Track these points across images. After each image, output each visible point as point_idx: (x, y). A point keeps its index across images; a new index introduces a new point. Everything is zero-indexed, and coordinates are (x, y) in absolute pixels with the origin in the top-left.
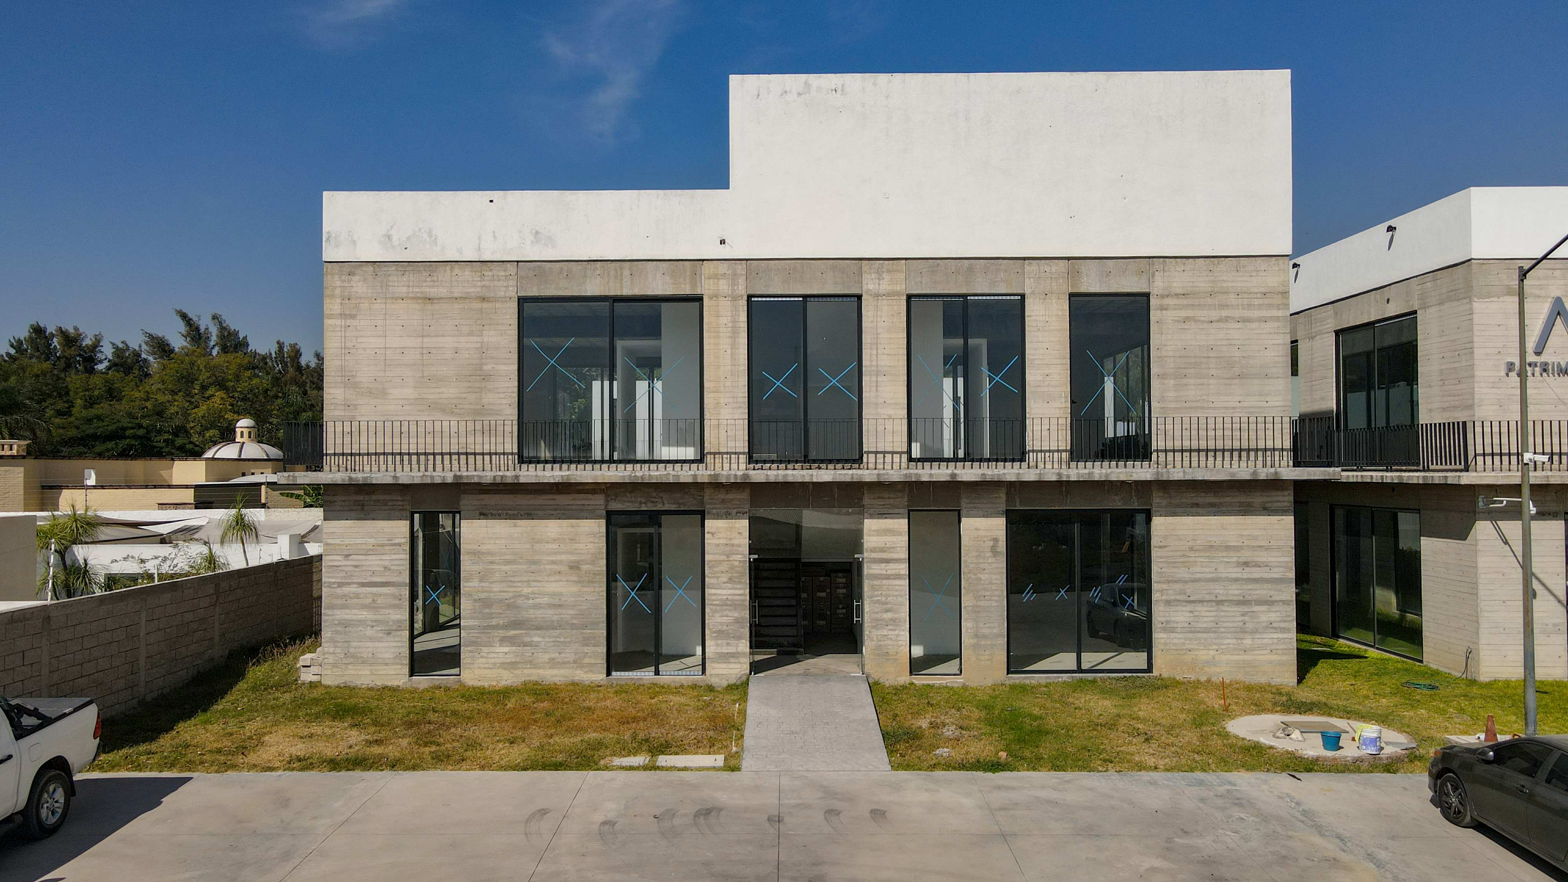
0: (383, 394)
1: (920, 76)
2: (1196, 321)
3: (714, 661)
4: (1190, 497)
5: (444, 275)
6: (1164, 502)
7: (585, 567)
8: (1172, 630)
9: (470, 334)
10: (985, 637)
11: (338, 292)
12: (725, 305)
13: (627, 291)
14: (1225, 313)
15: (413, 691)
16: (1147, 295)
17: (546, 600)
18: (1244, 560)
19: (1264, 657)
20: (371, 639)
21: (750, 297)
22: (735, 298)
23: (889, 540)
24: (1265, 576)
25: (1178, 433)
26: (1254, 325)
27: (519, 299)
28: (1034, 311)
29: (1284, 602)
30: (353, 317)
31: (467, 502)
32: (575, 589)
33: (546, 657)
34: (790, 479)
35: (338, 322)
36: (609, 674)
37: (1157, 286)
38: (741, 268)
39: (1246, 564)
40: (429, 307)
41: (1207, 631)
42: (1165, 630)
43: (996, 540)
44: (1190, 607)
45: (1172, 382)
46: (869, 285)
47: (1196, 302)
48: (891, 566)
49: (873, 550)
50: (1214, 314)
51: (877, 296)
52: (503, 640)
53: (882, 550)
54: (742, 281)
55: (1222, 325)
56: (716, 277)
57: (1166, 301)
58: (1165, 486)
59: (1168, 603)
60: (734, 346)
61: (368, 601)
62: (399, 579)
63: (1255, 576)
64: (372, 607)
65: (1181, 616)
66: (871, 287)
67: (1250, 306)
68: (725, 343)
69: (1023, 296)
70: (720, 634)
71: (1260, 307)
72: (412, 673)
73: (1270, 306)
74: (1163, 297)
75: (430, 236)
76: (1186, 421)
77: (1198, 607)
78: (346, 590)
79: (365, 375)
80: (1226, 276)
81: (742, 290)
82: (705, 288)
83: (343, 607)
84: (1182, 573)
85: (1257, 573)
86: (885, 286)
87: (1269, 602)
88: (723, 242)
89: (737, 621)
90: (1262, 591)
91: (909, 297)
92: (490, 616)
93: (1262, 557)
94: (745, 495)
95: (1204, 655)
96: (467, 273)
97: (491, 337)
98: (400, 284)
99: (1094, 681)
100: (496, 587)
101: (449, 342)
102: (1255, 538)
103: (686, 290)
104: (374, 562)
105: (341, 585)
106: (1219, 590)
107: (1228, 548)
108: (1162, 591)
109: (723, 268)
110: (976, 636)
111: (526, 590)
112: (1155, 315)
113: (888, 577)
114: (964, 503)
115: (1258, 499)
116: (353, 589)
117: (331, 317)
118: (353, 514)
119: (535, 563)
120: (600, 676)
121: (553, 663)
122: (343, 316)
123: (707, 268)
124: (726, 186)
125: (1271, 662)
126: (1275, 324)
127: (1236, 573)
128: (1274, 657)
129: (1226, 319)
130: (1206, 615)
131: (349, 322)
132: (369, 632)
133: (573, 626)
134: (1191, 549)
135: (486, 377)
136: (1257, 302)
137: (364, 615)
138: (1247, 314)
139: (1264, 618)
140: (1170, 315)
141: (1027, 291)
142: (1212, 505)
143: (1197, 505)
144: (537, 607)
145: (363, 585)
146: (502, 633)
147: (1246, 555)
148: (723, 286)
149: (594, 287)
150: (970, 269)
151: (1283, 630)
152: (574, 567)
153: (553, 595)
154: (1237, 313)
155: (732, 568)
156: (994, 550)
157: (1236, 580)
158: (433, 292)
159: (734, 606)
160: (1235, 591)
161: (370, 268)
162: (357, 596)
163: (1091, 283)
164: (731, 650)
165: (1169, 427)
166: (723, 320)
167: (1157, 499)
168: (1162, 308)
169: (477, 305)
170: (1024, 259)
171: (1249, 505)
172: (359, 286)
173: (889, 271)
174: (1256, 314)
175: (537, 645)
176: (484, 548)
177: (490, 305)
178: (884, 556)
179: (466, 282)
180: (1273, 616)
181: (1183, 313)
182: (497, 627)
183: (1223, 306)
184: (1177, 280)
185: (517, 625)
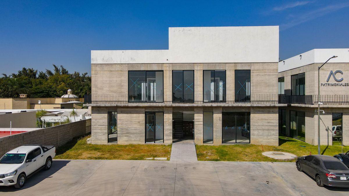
0: (102, 89)
1: (206, 27)
2: (260, 75)
3: (165, 140)
4: (258, 109)
5: (114, 66)
6: (253, 110)
7: (141, 122)
8: (254, 135)
9: (119, 78)
10: (218, 136)
11: (94, 70)
12: (168, 72)
13: (149, 70)
14: (265, 74)
15: (109, 145)
16: (250, 70)
17: (133, 128)
18: (268, 122)
19: (272, 140)
20: (100, 136)
21: (173, 70)
22: (170, 71)
23: (199, 117)
24: (272, 125)
25: (255, 97)
26: (271, 76)
27: (128, 71)
28: (228, 73)
29: (276, 130)
30: (97, 74)
31: (119, 110)
32: (139, 126)
33: (133, 139)
34: (180, 106)
35: (94, 75)
36: (145, 143)
37: (252, 68)
38: (171, 65)
39: (269, 122)
40: (111, 72)
41: (261, 135)
42: (253, 135)
43: (220, 118)
44: (258, 131)
45: (255, 87)
46: (196, 68)
47: (260, 71)
48: (200, 122)
49: (196, 119)
50: (263, 74)
51: (197, 70)
52: (125, 136)
53: (198, 119)
54: (171, 67)
55: (265, 76)
56: (166, 67)
58: (253, 107)
59: (253, 130)
60: (169, 80)
61: (100, 128)
62: (106, 124)
63: (271, 125)
64: (101, 130)
65: (256, 132)
66: (196, 69)
67: (270, 72)
68: (168, 79)
69: (226, 70)
70: (167, 135)
71: (272, 72)
72: (108, 142)
73: (274, 72)
74: (253, 70)
75: (111, 58)
76: (257, 95)
77: (259, 131)
78: (96, 126)
79: (99, 86)
80: (266, 66)
81: (171, 69)
82: (164, 69)
83: (95, 129)
84: (256, 124)
85: (271, 124)
86: (199, 68)
87: (273, 130)
88: (167, 60)
89: (170, 133)
90: (272, 128)
91: (203, 71)
92: (123, 132)
93: (272, 121)
94: (172, 109)
95: (260, 140)
96: (118, 66)
97: (123, 78)
98: (106, 68)
99: (239, 145)
100: (124, 126)
101: (115, 79)
102: (271, 117)
103: (160, 69)
104: (101, 121)
105: (95, 125)
106: (264, 127)
107: (265, 119)
108: (252, 128)
109: (167, 65)
110: (216, 136)
111: (130, 127)
112: (251, 74)
113: (199, 125)
114: (214, 110)
115: (271, 110)
116: (97, 126)
117: (93, 74)
118: (97, 112)
119: (132, 121)
120: (144, 143)
121: (135, 141)
122: (95, 74)
123: (165, 65)
124: (168, 49)
125: (273, 141)
126: (275, 76)
127: (267, 124)
128: (275, 141)
130: (261, 132)
131: (96, 75)
132: (100, 134)
133: (139, 134)
134: (258, 120)
135: (122, 86)
136: (272, 71)
137: (99, 131)
139: (272, 133)
140: (255, 74)
141: (226, 69)
142: (262, 111)
143: (259, 111)
144: (132, 130)
145: (99, 125)
146: (125, 135)
147: (269, 121)
148: (167, 68)
149: (143, 69)
150: (215, 65)
151: (276, 135)
152: (139, 122)
153: (135, 128)
154: (268, 74)
155: (169, 122)
156: (220, 119)
157: (267, 126)
158: (112, 70)
159: (169, 130)
160: (267, 128)
161: (100, 65)
162: (98, 127)
163: (239, 68)
164: (169, 138)
165: (254, 96)
166: (167, 75)
167: (252, 110)
168: (253, 73)
169: (120, 72)
170: (226, 63)
171: (270, 111)
172: (98, 68)
173: (199, 66)
174: (271, 74)
175: (132, 137)
176: (122, 119)
177: (122, 72)
178: (198, 120)
179: (118, 68)
180: (274, 133)
181: (257, 74)
182: (124, 134)
183: (265, 72)
184: (256, 67)
185: (128, 133)
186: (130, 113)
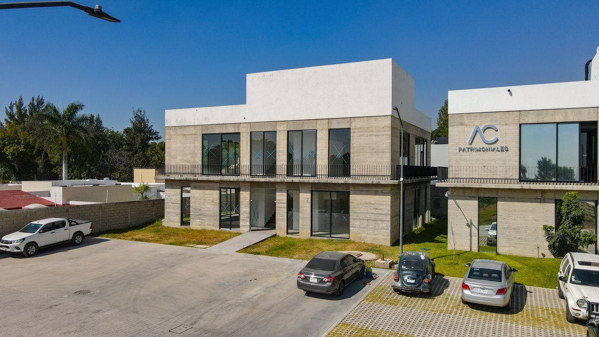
0: (176, 158)
2: (363, 136)
3: (241, 227)
4: (361, 188)
5: (188, 129)
6: (353, 189)
7: (215, 201)
9: (193, 143)
10: (305, 225)
14: (372, 133)
16: (350, 129)
18: (375, 207)
19: (381, 237)
20: (174, 216)
22: (247, 133)
23: (282, 197)
24: (382, 212)
25: (357, 169)
26: (380, 137)
27: (202, 134)
28: (319, 134)
30: (171, 139)
31: (192, 184)
32: (213, 207)
33: (207, 223)
36: (220, 228)
37: (353, 126)
38: (249, 125)
40: (185, 137)
42: (353, 227)
43: (308, 199)
44: (360, 220)
45: (356, 154)
48: (282, 204)
49: (278, 200)
50: (368, 134)
53: (280, 200)
54: (249, 128)
55: (371, 137)
56: (243, 127)
57: (355, 130)
58: (353, 185)
59: (354, 219)
60: (247, 145)
62: (179, 202)
63: (379, 212)
64: (174, 209)
65: (357, 223)
66: (279, 128)
70: (243, 220)
72: (182, 225)
75: (185, 119)
76: (359, 166)
77: (362, 221)
79: (173, 154)
81: (249, 131)
82: (241, 130)
83: (169, 209)
84: (358, 211)
86: (282, 129)
87: (383, 221)
88: (245, 118)
89: (247, 217)
91: (288, 131)
92: (196, 212)
93: (381, 207)
94: (249, 184)
96: (192, 129)
97: (197, 144)
98: (179, 131)
99: (333, 240)
100: (197, 205)
101: (188, 145)
102: (379, 201)
104: (174, 198)
105: (168, 203)
106: (368, 216)
107: (371, 204)
108: (352, 215)
110: (303, 225)
111: (203, 207)
112: (352, 134)
113: (281, 208)
114: (300, 188)
115: (380, 189)
116: (170, 204)
117: (167, 140)
118: (170, 187)
119: (205, 200)
120: (217, 229)
121: (208, 225)
122: (169, 139)
123: (242, 125)
124: (245, 103)
126: (386, 136)
127: (373, 211)
129: (372, 135)
130: (364, 223)
132: (173, 214)
134: (361, 204)
135: (195, 154)
137: (172, 210)
139: (381, 225)
140: (357, 135)
141: (318, 129)
142: (367, 191)
143: (362, 191)
144: (205, 211)
145: (172, 203)
146: (198, 217)
148: (245, 130)
150: (303, 123)
152: (213, 201)
153: (208, 208)
154: (375, 133)
155: (246, 203)
156: (308, 201)
157: (374, 213)
158: (186, 133)
159: (247, 213)
160: (373, 217)
161: (174, 128)
162: (172, 206)
163: (335, 126)
164: (245, 224)
165: (354, 167)
166: (244, 139)
167: (351, 189)
168: (354, 132)
170: (317, 119)
171: (378, 191)
172: (172, 132)
173: (283, 124)
175: (205, 220)
176: (195, 196)
177: (196, 136)
178: (281, 202)
179: (192, 130)
180: (384, 225)
181: (360, 134)
182: (197, 215)
184: (358, 124)
185: (201, 215)
186: (204, 188)
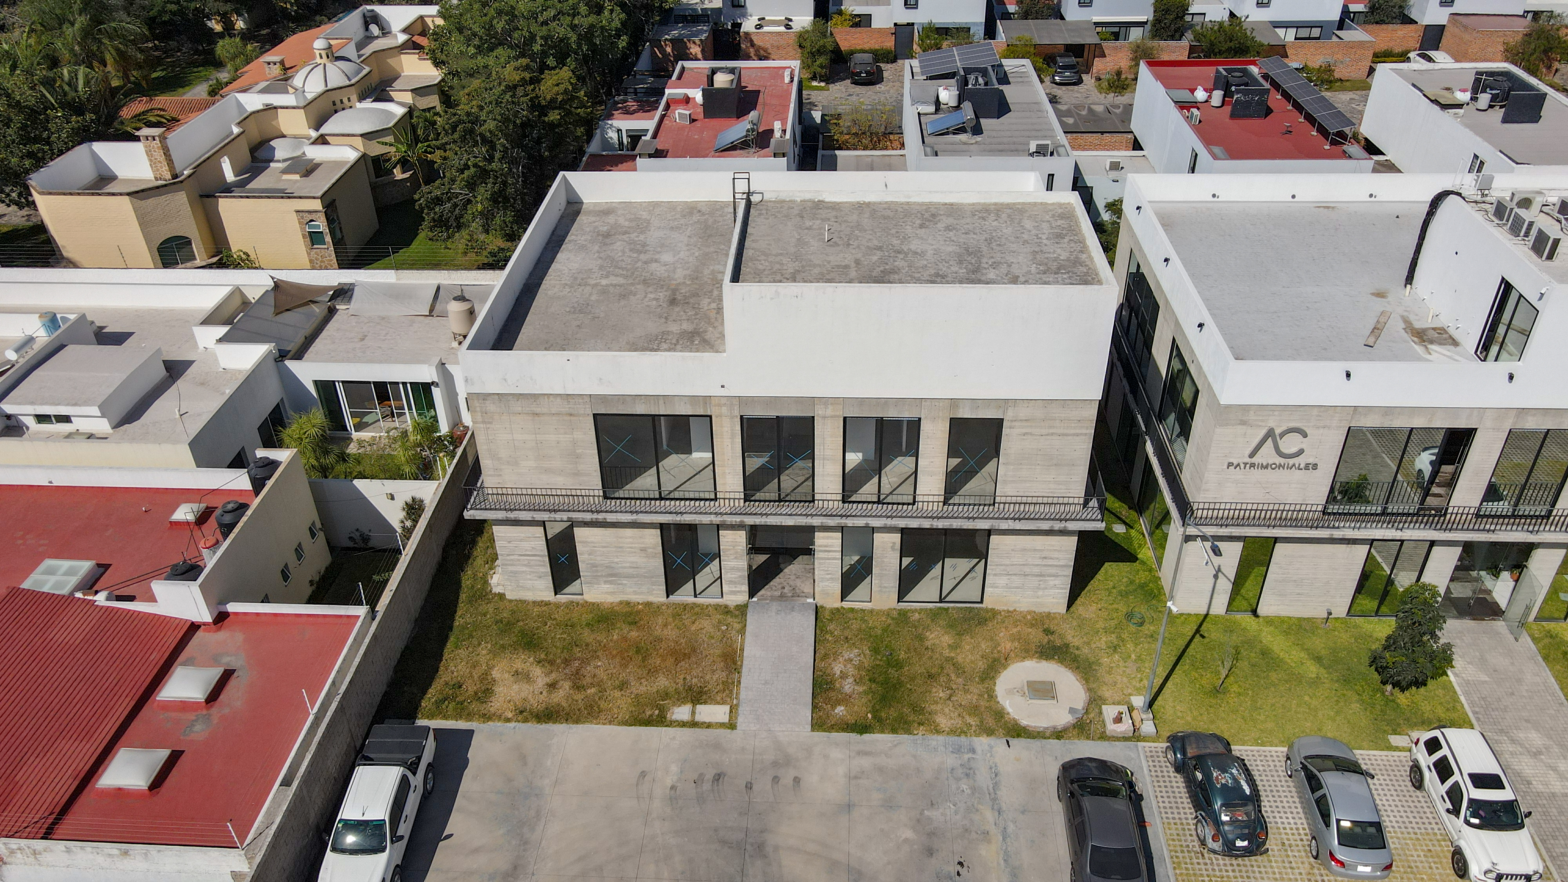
2: (1031, 434)
3: (727, 594)
5: (544, 402)
7: (649, 550)
8: (996, 587)
9: (565, 433)
10: (885, 587)
12: (726, 421)
13: (662, 412)
14: (1051, 431)
16: (1002, 420)
17: (628, 565)
18: (1043, 555)
19: (1049, 600)
20: (530, 580)
21: (742, 416)
22: (732, 417)
24: (1055, 563)
26: (1069, 438)
27: (594, 415)
29: (1065, 576)
32: (645, 560)
33: (631, 590)
34: (769, 523)
35: (482, 425)
36: (668, 597)
37: (1008, 417)
38: (735, 401)
39: (1045, 558)
44: (1009, 577)
46: (819, 412)
47: (1034, 424)
48: (831, 553)
50: (1044, 431)
51: (824, 417)
52: (605, 582)
54: (736, 408)
55: (1048, 437)
56: (719, 405)
57: (1014, 424)
59: (995, 575)
60: (732, 443)
61: (526, 562)
65: (1002, 581)
66: (820, 413)
67: (1068, 427)
68: (727, 441)
69: (920, 419)
70: (731, 582)
71: (1075, 428)
72: (556, 594)
73: (1082, 428)
74: (1012, 421)
75: (532, 379)
78: (512, 557)
80: (1055, 411)
81: (737, 413)
82: (714, 412)
84: (1006, 561)
85: (1050, 562)
86: (829, 412)
87: (1056, 576)
89: (740, 576)
90: (1053, 571)
91: (845, 419)
93: (1056, 555)
95: (1013, 598)
96: (558, 401)
97: (578, 435)
98: (517, 406)
100: (599, 558)
101: (552, 437)
102: (1053, 546)
103: (700, 412)
104: (526, 545)
105: (508, 555)
106: (1027, 570)
107: (1035, 550)
109: (724, 400)
116: (516, 557)
119: (621, 547)
120: (662, 597)
123: (714, 400)
124: (723, 351)
125: (1055, 603)
128: (1054, 600)
129: (1052, 434)
130: (1017, 581)
131: (488, 426)
132: (529, 577)
133: (645, 577)
134: (1013, 550)
135: (579, 457)
136: (1073, 425)
137: (524, 569)
138: (1066, 431)
139: (1052, 583)
140: (1016, 431)
141: (923, 416)
144: (623, 567)
145: (521, 555)
146: (605, 579)
147: (1045, 554)
148: (724, 410)
149: (640, 410)
150: (886, 404)
151: (1062, 589)
152: (643, 550)
154: (1059, 431)
156: (893, 548)
157: (1038, 565)
159: (738, 569)
160: (1036, 570)
161: (496, 397)
162: (519, 560)
163: (965, 413)
166: (725, 429)
168: (1011, 427)
169: (568, 418)
170: (922, 399)
172: (491, 407)
173: (832, 404)
174: (1072, 431)
175: (625, 585)
176: (589, 540)
178: (826, 548)
179: (558, 405)
180: (1057, 582)
181: (1024, 431)
183: (1050, 427)
184: (1023, 412)
185: (613, 575)
186: (614, 526)
